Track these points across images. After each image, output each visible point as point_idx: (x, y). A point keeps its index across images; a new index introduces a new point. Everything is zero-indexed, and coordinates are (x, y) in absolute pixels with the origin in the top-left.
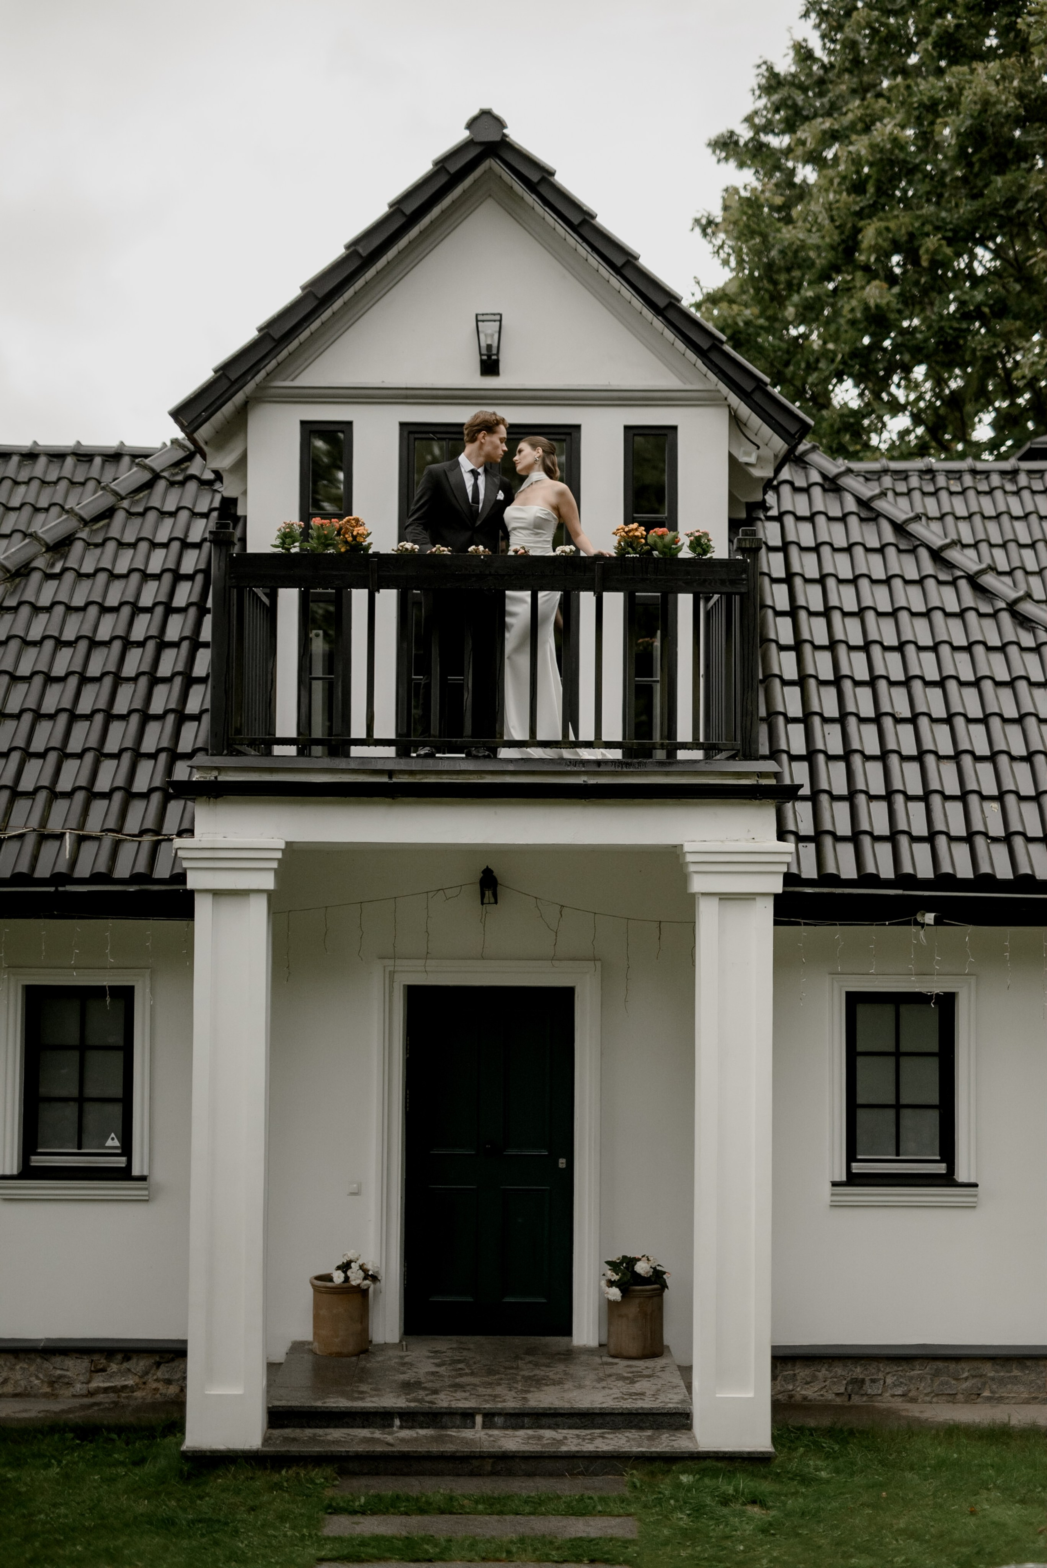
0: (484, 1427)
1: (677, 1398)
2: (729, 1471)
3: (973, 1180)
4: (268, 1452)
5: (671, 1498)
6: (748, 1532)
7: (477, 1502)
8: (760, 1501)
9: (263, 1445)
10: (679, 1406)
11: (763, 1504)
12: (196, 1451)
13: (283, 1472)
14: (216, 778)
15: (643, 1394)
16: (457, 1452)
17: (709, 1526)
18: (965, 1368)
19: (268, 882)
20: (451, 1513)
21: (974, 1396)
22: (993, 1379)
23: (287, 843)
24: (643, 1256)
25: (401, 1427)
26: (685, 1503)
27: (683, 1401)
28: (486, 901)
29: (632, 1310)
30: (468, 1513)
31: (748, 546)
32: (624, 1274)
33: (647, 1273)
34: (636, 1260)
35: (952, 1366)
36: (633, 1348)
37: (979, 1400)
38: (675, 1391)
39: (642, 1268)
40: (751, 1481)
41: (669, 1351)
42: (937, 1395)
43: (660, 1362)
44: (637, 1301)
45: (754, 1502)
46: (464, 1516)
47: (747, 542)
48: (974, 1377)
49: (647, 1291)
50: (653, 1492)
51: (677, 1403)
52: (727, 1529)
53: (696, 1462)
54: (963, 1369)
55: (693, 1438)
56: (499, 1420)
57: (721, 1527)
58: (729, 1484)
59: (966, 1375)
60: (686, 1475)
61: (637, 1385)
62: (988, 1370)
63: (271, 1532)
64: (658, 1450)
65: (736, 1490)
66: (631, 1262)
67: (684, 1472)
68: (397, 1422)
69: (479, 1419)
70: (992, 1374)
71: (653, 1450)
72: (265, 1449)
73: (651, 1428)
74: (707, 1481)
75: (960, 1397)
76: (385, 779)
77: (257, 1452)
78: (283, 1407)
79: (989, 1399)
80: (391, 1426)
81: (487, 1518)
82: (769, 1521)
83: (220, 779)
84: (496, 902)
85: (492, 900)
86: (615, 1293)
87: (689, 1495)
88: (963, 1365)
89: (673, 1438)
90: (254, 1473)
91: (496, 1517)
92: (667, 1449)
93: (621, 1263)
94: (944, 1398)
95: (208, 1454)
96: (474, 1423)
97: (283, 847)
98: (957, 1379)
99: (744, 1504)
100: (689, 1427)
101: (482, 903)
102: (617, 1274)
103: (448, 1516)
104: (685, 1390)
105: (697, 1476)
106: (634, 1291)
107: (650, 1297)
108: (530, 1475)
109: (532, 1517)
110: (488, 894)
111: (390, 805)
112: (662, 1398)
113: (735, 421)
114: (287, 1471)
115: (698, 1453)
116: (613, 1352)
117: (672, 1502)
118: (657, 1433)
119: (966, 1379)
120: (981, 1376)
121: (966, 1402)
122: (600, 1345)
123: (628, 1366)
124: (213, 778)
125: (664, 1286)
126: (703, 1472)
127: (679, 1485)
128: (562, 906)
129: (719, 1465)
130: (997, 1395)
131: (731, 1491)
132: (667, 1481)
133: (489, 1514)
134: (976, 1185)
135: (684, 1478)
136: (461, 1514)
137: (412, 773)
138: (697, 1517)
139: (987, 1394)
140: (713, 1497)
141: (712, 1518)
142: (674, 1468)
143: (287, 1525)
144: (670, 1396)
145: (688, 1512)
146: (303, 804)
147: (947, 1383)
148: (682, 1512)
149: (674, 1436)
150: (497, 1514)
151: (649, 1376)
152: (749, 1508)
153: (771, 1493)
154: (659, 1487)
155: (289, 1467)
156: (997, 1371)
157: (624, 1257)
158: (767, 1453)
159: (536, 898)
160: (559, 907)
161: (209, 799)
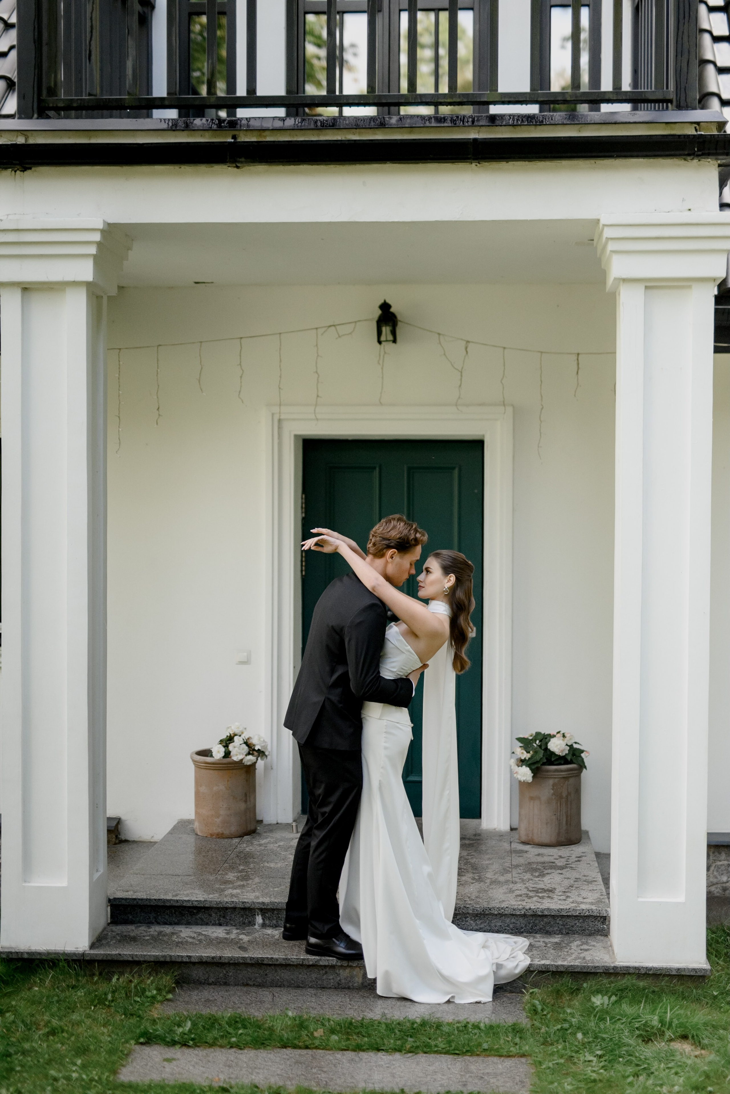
1: (592, 897)
2: (654, 992)
4: (96, 955)
5: (579, 1028)
6: (676, 1088)
7: (333, 1031)
8: (693, 1037)
9: (92, 946)
10: (594, 907)
11: (697, 1043)
12: (11, 953)
13: (114, 980)
15: (552, 891)
17: (625, 1077)
19: (85, 271)
20: (295, 1047)
23: (106, 223)
24: (558, 733)
25: (264, 926)
26: (596, 1037)
27: (599, 901)
28: (383, 338)
29: (546, 790)
30: (317, 1048)
32: (536, 752)
33: (562, 751)
34: (551, 736)
36: (545, 834)
38: (591, 887)
39: (557, 746)
40: (681, 1007)
41: (589, 838)
43: (576, 850)
44: (551, 782)
45: (684, 1037)
46: (310, 1052)
49: (561, 771)
50: (557, 1021)
51: (592, 904)
52: (650, 1082)
53: (612, 979)
55: (609, 948)
57: (641, 1078)
58: (653, 1012)
60: (600, 996)
61: (546, 879)
63: (53, 1072)
64: (565, 963)
65: (662, 1021)
66: (544, 739)
67: (598, 992)
68: (259, 920)
71: (560, 963)
72: (92, 952)
73: (561, 933)
74: (626, 1008)
77: (83, 954)
78: (126, 899)
80: (252, 923)
81: (339, 1055)
82: (705, 1072)
84: (395, 341)
85: (390, 337)
86: (525, 774)
87: (602, 1026)
89: (585, 947)
90: (78, 980)
91: (350, 1054)
92: (577, 963)
93: (534, 740)
95: (26, 956)
97: (102, 227)
99: (671, 1040)
100: (605, 933)
101: (380, 342)
102: (528, 752)
103: (289, 1051)
104: (602, 887)
105: (614, 998)
106: (548, 771)
107: (566, 778)
109: (397, 1056)
110: (386, 330)
112: (574, 895)
114: (118, 979)
115: (615, 968)
116: (524, 838)
117: (580, 1036)
118: (566, 939)
122: (512, 829)
123: (539, 855)
125: (582, 766)
126: (621, 993)
127: (590, 1011)
128: (468, 342)
129: (641, 984)
131: (655, 1021)
132: (576, 1003)
133: (343, 1050)
135: (598, 1000)
136: (307, 1047)
137: (260, 132)
138: (610, 1062)
140: (632, 1032)
141: (629, 1063)
142: (585, 985)
143: (79, 1062)
144: (584, 894)
145: (599, 1053)
148: (591, 1052)
149: (587, 943)
150: (354, 1050)
151: (562, 868)
152: (677, 1046)
153: (705, 1024)
154: (564, 1012)
155: (121, 974)
157: (538, 734)
158: (700, 970)
159: (439, 334)
160: (465, 342)
161: (15, 171)
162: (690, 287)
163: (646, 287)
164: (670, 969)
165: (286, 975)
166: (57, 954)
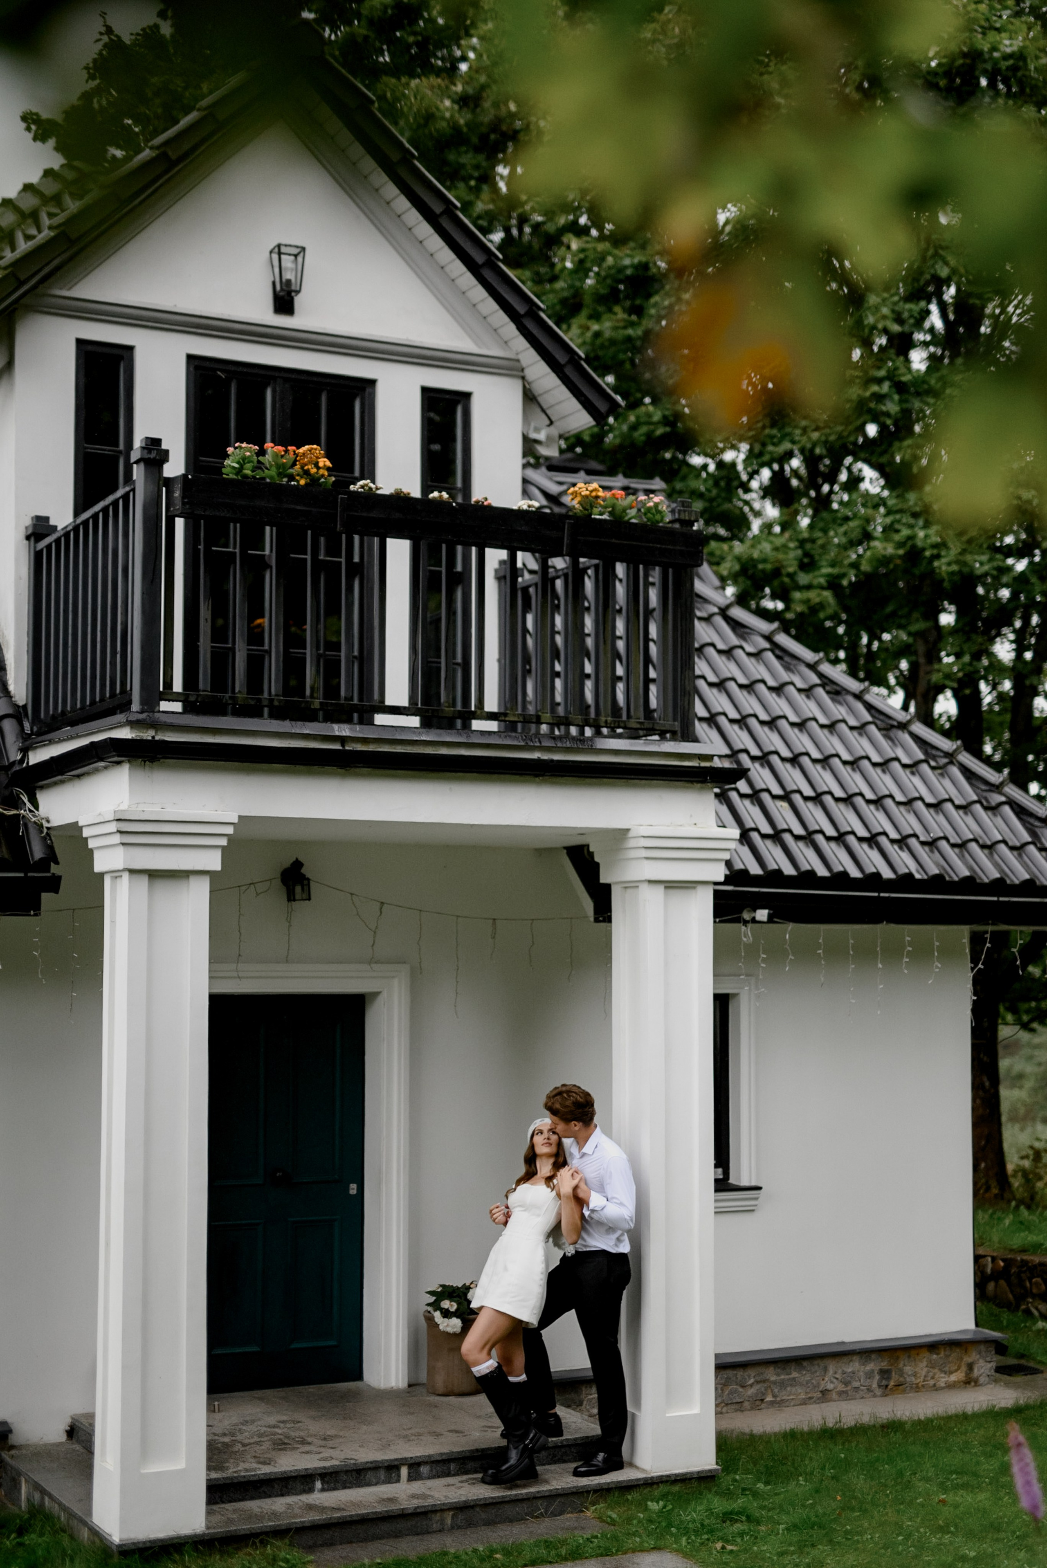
0: (410, 1479)
3: (754, 1183)
4: (215, 1533)
9: (207, 1526)
14: (153, 737)
16: (418, 1507)
18: (751, 1376)
19: (213, 861)
21: (758, 1403)
22: (775, 1383)
23: (240, 817)
25: (323, 1490)
28: (293, 897)
31: (687, 518)
35: (740, 1373)
37: (763, 1406)
42: (727, 1404)
47: (687, 514)
48: (758, 1382)
54: (749, 1376)
56: (424, 1470)
59: (752, 1381)
62: (771, 1374)
68: (318, 1485)
69: (404, 1471)
70: (773, 1378)
72: (211, 1531)
75: (747, 1404)
76: (338, 747)
77: (204, 1535)
79: (772, 1403)
80: (312, 1490)
83: (157, 738)
84: (309, 899)
85: (303, 896)
86: (455, 1325)
88: (752, 1372)
94: (733, 1407)
95: (148, 1545)
96: (399, 1476)
97: (236, 820)
98: (743, 1387)
101: (289, 900)
108: (489, 1523)
111: (343, 776)
113: (530, 398)
119: (751, 1385)
120: (764, 1381)
121: (752, 1409)
122: (410, 1386)
124: (150, 738)
128: (383, 903)
130: (778, 1399)
134: (759, 1188)
135: (652, 1505)
137: (365, 741)
139: (769, 1398)
146: (248, 772)
147: (736, 1391)
156: (778, 1375)
157: (445, 1284)
158: (710, 1471)
159: (352, 894)
160: (379, 904)
161: (145, 762)
162: (694, 888)
163: (666, 887)
164: (692, 1473)
165: (385, 1527)
166: (179, 1537)
